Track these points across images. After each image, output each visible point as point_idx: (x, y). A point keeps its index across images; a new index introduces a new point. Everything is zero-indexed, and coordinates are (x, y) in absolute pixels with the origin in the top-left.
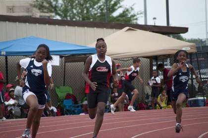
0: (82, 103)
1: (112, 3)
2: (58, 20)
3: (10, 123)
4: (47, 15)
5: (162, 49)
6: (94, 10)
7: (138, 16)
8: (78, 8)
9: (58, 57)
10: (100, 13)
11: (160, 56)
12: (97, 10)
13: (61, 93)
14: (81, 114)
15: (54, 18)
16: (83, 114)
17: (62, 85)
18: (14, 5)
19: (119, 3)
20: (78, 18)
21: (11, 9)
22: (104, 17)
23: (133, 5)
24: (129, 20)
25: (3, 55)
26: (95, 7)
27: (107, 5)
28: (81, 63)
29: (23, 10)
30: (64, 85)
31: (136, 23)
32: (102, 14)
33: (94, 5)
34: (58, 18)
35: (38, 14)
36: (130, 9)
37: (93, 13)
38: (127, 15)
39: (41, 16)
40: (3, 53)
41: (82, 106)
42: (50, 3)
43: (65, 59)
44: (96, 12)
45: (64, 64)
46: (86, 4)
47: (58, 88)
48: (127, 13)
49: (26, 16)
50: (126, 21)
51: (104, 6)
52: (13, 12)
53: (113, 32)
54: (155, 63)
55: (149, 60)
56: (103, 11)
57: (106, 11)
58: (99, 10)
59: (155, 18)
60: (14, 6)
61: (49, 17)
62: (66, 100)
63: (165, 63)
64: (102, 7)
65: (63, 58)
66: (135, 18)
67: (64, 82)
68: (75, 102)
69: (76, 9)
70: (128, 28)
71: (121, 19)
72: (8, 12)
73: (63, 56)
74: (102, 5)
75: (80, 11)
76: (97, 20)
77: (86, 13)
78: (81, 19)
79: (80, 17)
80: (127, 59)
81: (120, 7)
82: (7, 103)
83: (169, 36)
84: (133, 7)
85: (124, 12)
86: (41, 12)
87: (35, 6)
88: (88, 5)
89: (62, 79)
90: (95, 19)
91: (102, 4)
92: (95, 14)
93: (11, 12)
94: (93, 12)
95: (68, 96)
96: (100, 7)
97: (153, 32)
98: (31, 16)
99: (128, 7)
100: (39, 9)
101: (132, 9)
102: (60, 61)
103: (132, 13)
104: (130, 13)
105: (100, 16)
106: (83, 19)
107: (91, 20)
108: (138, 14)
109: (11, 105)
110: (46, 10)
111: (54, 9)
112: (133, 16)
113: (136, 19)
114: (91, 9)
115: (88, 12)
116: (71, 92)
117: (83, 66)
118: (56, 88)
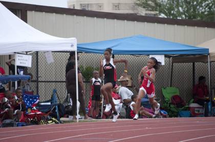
0: (188, 105)
2: (164, 18)
4: (153, 13)
6: (201, 8)
8: (185, 6)
10: (208, 11)
12: (205, 9)
13: (168, 94)
17: (169, 85)
18: (120, 2)
20: (184, 16)
21: (117, 6)
22: (212, 16)
26: (203, 5)
28: (189, 64)
29: (128, 8)
30: (171, 86)
33: (201, 3)
34: (163, 16)
35: (143, 12)
39: (146, 14)
41: (189, 108)
43: (173, 60)
44: (203, 10)
45: (171, 64)
46: (193, 2)
47: (164, 89)
52: (119, 10)
58: (207, 8)
60: (119, 4)
61: (155, 15)
64: (211, 5)
65: (171, 58)
69: (182, 7)
72: (113, 9)
73: (171, 56)
74: (210, 3)
75: (186, 9)
76: (204, 19)
77: (193, 12)
78: (187, 18)
79: (186, 16)
86: (146, 10)
87: (139, 5)
88: (195, 3)
89: (169, 80)
90: (202, 17)
92: (202, 13)
93: (116, 10)
94: (201, 10)
96: (208, 5)
98: (136, 14)
100: (144, 7)
105: (208, 15)
106: (190, 18)
107: (199, 18)
110: (150, 9)
111: (158, 7)
114: (198, 7)
115: (194, 10)
116: (178, 94)
117: (192, 67)
118: (163, 89)
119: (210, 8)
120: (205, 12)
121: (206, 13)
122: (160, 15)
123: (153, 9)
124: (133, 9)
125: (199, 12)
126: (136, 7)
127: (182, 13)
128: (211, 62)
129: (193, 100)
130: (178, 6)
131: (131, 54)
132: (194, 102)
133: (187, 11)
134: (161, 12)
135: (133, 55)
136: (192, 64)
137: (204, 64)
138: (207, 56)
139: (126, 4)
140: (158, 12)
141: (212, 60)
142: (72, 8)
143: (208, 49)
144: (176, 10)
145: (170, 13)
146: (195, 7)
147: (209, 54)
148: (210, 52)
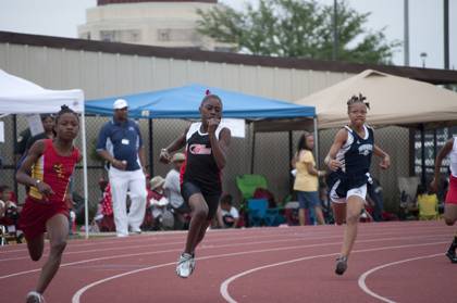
0: (284, 203)
1: (346, 24)
2: (248, 55)
4: (228, 45)
6: (311, 38)
7: (392, 49)
8: (282, 35)
9: (242, 122)
10: (323, 43)
11: (428, 123)
12: (317, 38)
13: (247, 186)
14: (282, 226)
16: (286, 226)
17: (249, 172)
18: (171, 27)
19: (358, 25)
20: (282, 52)
21: (165, 35)
22: (328, 51)
23: (384, 29)
24: (377, 56)
25: (145, 117)
26: (315, 31)
27: (336, 29)
28: (283, 133)
29: (184, 38)
30: (252, 173)
31: (390, 62)
32: (327, 46)
33: (312, 28)
34: (245, 51)
35: (210, 45)
36: (378, 37)
37: (310, 44)
38: (372, 47)
39: (216, 48)
40: (145, 113)
41: (283, 212)
42: (230, 25)
43: (255, 126)
44: (315, 41)
45: (252, 134)
46: (297, 27)
47: (241, 177)
48: (372, 43)
49: (191, 48)
51: (331, 30)
52: (168, 40)
53: (344, 79)
54: (419, 136)
55: (407, 130)
56: (329, 40)
57: (333, 39)
58: (321, 38)
59: (424, 55)
60: (169, 30)
61: (232, 49)
62: (255, 201)
63: (438, 137)
64: (327, 32)
65: (252, 124)
66: (387, 52)
67: (252, 166)
68: (272, 203)
69: (278, 35)
71: (362, 54)
72: (159, 39)
74: (325, 29)
75: (286, 39)
76: (317, 57)
77: (297, 44)
78: (287, 55)
79: (285, 51)
81: (361, 31)
83: (448, 88)
84: (384, 32)
85: (366, 41)
86: (216, 41)
87: (203, 32)
88: (301, 28)
90: (313, 54)
91: (325, 26)
92: (314, 46)
93: (163, 40)
94: (311, 40)
95: (259, 193)
96: (323, 31)
97: (417, 79)
98: (198, 48)
99: (374, 33)
100: (213, 36)
101: (382, 36)
102: (246, 130)
103: (382, 44)
104: (377, 43)
105: (323, 49)
106: (292, 55)
107: (309, 56)
108: (392, 46)
110: (223, 39)
111: (237, 35)
112: (384, 49)
114: (306, 36)
115: (300, 41)
116: (264, 186)
117: (288, 139)
118: (238, 178)
119: (326, 37)
120: (318, 43)
121: (320, 46)
122: (240, 49)
123: (229, 39)
124: (194, 39)
125: (307, 44)
126: (200, 35)
127: (278, 46)
128: (319, 130)
129: (290, 197)
130: (271, 33)
131: (181, 118)
132: (292, 200)
133: (288, 43)
134: (242, 44)
135: (185, 119)
136: (287, 134)
138: (312, 120)
139: (181, 31)
140: (236, 45)
141: (321, 126)
142: (85, 38)
143: (313, 109)
144: (268, 40)
145: (257, 46)
146: (300, 36)
147: (315, 116)
148: (317, 112)
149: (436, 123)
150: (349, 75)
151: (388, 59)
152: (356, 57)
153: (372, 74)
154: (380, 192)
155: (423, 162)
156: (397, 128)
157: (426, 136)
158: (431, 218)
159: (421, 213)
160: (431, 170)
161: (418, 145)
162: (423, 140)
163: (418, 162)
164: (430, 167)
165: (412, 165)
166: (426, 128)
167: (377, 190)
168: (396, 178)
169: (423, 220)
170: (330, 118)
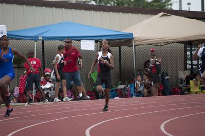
0: (116, 87)
2: (93, 5)
3: (47, 106)
5: (196, 34)
7: (173, 1)
9: (94, 42)
11: (194, 41)
14: (115, 98)
15: (90, 4)
16: (118, 98)
20: (112, 3)
22: (138, 3)
24: (164, 5)
25: (40, 40)
28: (115, 48)
31: (171, 8)
34: (93, 3)
39: (76, 2)
40: (40, 38)
41: (116, 90)
43: (100, 45)
49: (63, 2)
50: (160, 7)
53: (148, 18)
54: (189, 48)
55: (183, 45)
59: (189, 4)
61: (85, 2)
65: (99, 43)
66: (170, 3)
70: (162, 13)
71: (156, 4)
73: (98, 41)
76: (131, 6)
78: (115, 5)
79: (114, 3)
80: (161, 44)
82: (43, 87)
83: (203, 21)
90: (129, 4)
97: (188, 17)
98: (67, 2)
102: (95, 46)
106: (118, 5)
107: (126, 6)
109: (48, 89)
112: (168, 1)
113: (171, 5)
117: (118, 51)
122: (89, 2)
128: (135, 46)
131: (60, 40)
135: (62, 40)
136: (118, 48)
137: (129, 48)
138: (132, 40)
141: (136, 44)
143: (132, 34)
147: (133, 38)
149: (198, 41)
150: (151, 15)
151: (169, 7)
152: (152, 6)
153: (163, 15)
154: (168, 79)
155: (192, 62)
156: (177, 44)
157: (193, 48)
158: (196, 93)
159: (191, 90)
160: (196, 67)
161: (189, 53)
162: (191, 51)
163: (189, 62)
164: (195, 65)
165: (186, 64)
166: (193, 44)
167: (166, 78)
168: (177, 71)
169: (192, 94)
170: (141, 39)
